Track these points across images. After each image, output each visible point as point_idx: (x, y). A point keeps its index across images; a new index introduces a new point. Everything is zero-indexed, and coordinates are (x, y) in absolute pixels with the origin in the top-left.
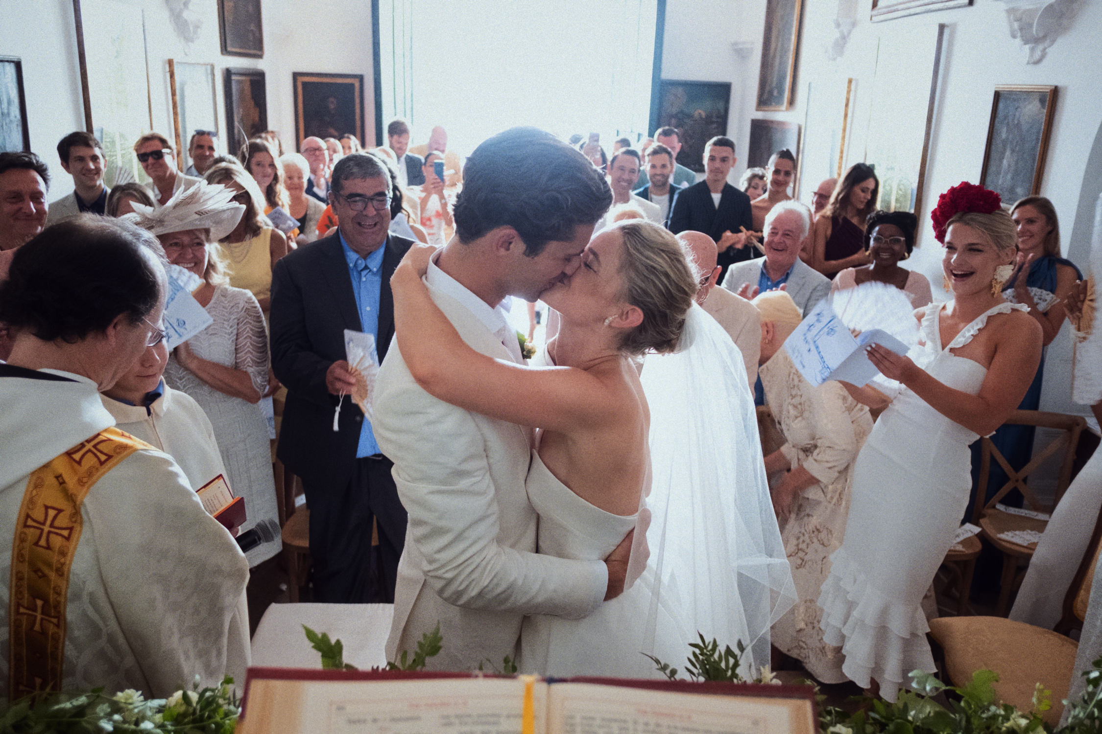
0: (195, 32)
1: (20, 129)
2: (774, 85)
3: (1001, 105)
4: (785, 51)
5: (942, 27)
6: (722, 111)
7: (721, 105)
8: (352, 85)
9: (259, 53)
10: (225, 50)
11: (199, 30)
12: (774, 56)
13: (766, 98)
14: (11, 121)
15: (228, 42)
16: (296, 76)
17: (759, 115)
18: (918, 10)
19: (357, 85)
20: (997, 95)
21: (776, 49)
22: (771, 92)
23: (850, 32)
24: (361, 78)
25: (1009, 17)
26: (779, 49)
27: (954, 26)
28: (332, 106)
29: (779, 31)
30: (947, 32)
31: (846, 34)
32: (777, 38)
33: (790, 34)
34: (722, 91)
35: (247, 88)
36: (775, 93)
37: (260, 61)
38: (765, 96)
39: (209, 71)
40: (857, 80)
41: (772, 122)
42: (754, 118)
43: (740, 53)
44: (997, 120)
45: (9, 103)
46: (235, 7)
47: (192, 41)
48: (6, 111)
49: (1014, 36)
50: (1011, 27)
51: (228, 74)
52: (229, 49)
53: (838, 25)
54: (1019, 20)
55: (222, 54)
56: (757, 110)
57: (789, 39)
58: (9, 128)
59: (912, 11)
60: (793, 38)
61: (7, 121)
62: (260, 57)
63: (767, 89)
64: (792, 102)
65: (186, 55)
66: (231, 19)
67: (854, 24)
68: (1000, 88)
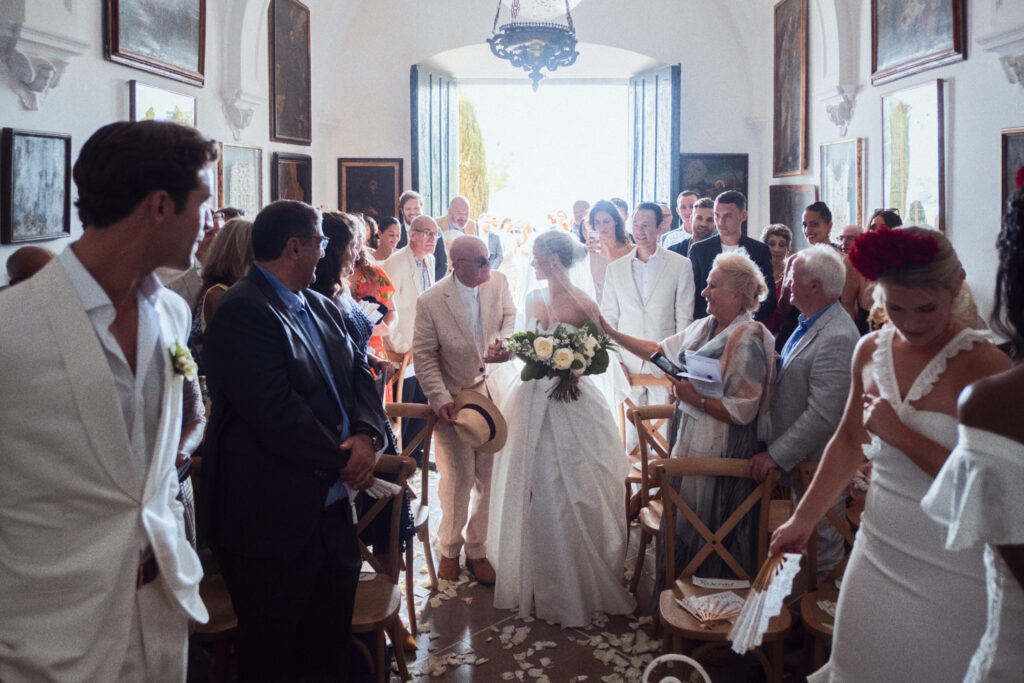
0: (245, 120)
1: (62, 199)
2: (788, 151)
3: (1011, 148)
4: (795, 120)
5: (940, 83)
6: (741, 181)
7: (740, 175)
8: (393, 168)
9: (306, 140)
10: (273, 137)
11: (249, 118)
12: (786, 126)
13: (782, 165)
14: (54, 192)
15: (278, 129)
16: (341, 161)
17: (777, 181)
18: (916, 69)
19: (397, 167)
20: (1005, 138)
21: (786, 121)
22: (786, 159)
23: (854, 97)
24: (400, 161)
25: (1003, 64)
26: (789, 118)
27: (952, 81)
28: (373, 188)
29: (788, 103)
30: (946, 86)
31: (851, 99)
32: (787, 108)
33: (799, 105)
34: (740, 162)
35: (293, 171)
36: (790, 159)
37: (308, 147)
38: (781, 163)
39: (257, 155)
40: (867, 140)
41: (789, 187)
42: (772, 184)
43: (753, 126)
44: (1009, 162)
45: (55, 175)
46: (286, 101)
47: (242, 128)
48: (50, 182)
49: (1012, 82)
50: (1008, 73)
51: (275, 158)
52: (277, 136)
53: (842, 91)
54: (1014, 65)
55: (271, 140)
56: (774, 177)
57: (798, 109)
58: (52, 198)
59: (910, 71)
60: (802, 109)
61: (51, 191)
62: (308, 144)
63: (782, 156)
64: (806, 165)
65: (236, 140)
66: (281, 110)
67: (857, 89)
68: (1007, 131)
